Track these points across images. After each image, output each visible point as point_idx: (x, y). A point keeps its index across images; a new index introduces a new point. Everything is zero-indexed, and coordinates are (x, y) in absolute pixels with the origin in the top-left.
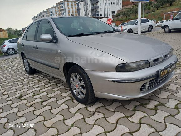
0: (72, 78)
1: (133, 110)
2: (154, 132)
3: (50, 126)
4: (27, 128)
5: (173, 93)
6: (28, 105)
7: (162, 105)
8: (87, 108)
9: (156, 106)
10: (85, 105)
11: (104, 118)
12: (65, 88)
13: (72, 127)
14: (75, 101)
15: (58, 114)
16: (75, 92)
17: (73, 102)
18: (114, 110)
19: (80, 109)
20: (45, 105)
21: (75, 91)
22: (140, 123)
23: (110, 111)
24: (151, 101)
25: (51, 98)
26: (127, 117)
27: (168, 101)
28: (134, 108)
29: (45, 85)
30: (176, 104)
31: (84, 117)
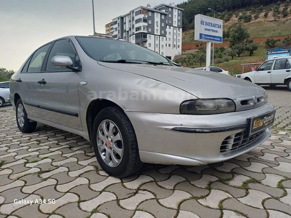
1: (206, 188)
3: (51, 212)
4: (5, 215)
7: (254, 181)
8: (124, 184)
9: (245, 183)
10: (121, 179)
11: (155, 200)
12: (85, 153)
13: (94, 214)
14: (102, 173)
15: (68, 192)
17: (98, 174)
18: (172, 188)
19: (110, 185)
20: (45, 177)
21: (103, 153)
22: (221, 209)
23: (166, 189)
24: (235, 175)
25: (57, 167)
26: (197, 198)
28: (208, 184)
29: (50, 148)
31: (117, 197)
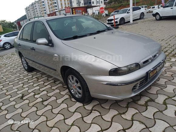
0: (70, 79)
1: (126, 107)
2: (144, 128)
3: (52, 126)
4: (32, 129)
5: (162, 88)
6: (31, 105)
7: (152, 100)
8: (85, 106)
9: (146, 102)
10: (83, 104)
11: (100, 116)
12: (63, 86)
13: (72, 127)
14: (73, 100)
15: (58, 113)
16: (73, 91)
17: (71, 100)
18: (109, 108)
19: (78, 108)
20: (46, 104)
22: (132, 120)
23: (105, 109)
24: (142, 97)
25: (50, 97)
26: (120, 114)
27: (158, 97)
28: (127, 104)
29: (44, 83)
30: (165, 99)
31: (82, 116)
